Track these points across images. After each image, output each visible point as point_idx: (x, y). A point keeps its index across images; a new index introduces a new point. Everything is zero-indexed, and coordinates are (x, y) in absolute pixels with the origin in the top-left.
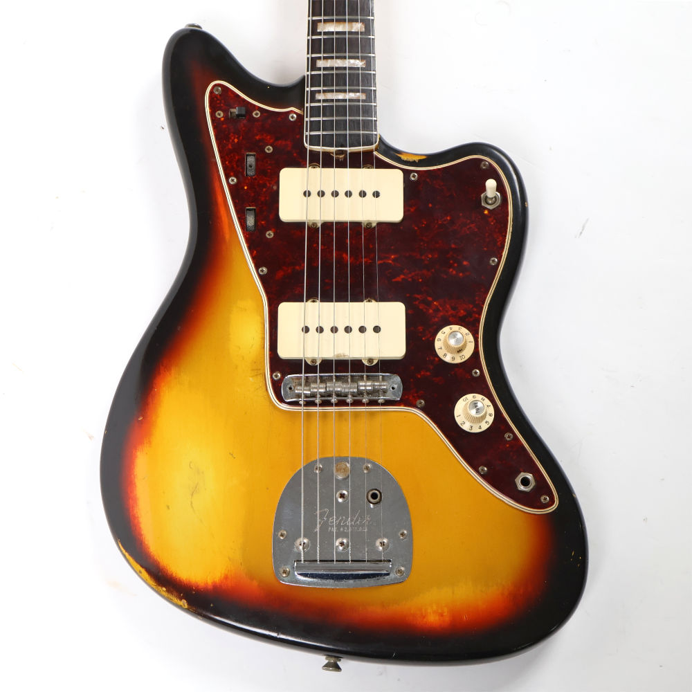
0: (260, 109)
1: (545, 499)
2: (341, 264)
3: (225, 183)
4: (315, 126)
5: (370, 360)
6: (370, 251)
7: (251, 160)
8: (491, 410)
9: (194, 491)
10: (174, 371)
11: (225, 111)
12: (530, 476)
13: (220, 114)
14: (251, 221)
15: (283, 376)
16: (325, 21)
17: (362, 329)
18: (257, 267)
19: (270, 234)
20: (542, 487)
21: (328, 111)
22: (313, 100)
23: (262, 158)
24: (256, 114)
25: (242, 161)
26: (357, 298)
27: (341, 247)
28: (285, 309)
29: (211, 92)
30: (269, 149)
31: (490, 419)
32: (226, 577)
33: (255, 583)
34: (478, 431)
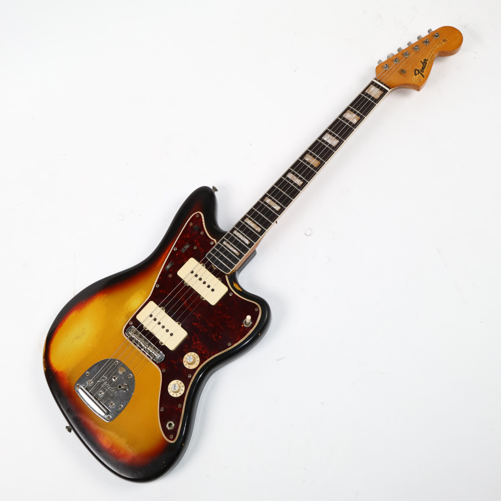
0: (205, 232)
1: (172, 436)
2: (181, 302)
3: (173, 248)
4: (214, 251)
5: (162, 343)
6: (193, 306)
7: (187, 247)
8: (182, 392)
9: (77, 338)
10: (105, 295)
11: (194, 225)
12: (173, 425)
13: (191, 224)
14: (168, 267)
15: (132, 325)
16: (250, 219)
17: (167, 331)
18: (157, 283)
19: (170, 276)
20: (174, 432)
21: (222, 250)
22: (222, 242)
23: (191, 249)
24: (202, 233)
25: (184, 245)
26: (174, 318)
27: (186, 297)
28: (152, 303)
29: (195, 215)
30: (195, 248)
31: (179, 395)
32: (62, 372)
33: (67, 382)
34: (172, 395)
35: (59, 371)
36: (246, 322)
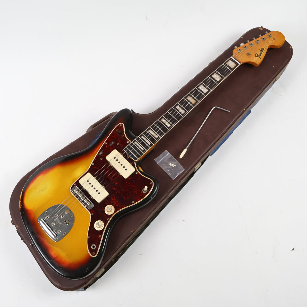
1: (94, 254)
2: (106, 175)
3: (104, 143)
4: (129, 147)
5: (93, 198)
6: (114, 178)
7: (113, 143)
8: (102, 228)
9: (42, 190)
10: (61, 167)
11: (118, 130)
12: (95, 247)
13: (117, 130)
14: (101, 153)
15: (76, 186)
17: (97, 191)
18: (93, 162)
19: (101, 159)
20: (95, 251)
21: (134, 146)
23: (115, 144)
24: (123, 136)
25: (111, 142)
26: (102, 184)
27: (109, 172)
28: (89, 174)
29: (119, 125)
30: (118, 144)
31: (100, 229)
32: (31, 210)
33: (34, 216)
34: (96, 229)
35: (29, 209)
36: (144, 190)
